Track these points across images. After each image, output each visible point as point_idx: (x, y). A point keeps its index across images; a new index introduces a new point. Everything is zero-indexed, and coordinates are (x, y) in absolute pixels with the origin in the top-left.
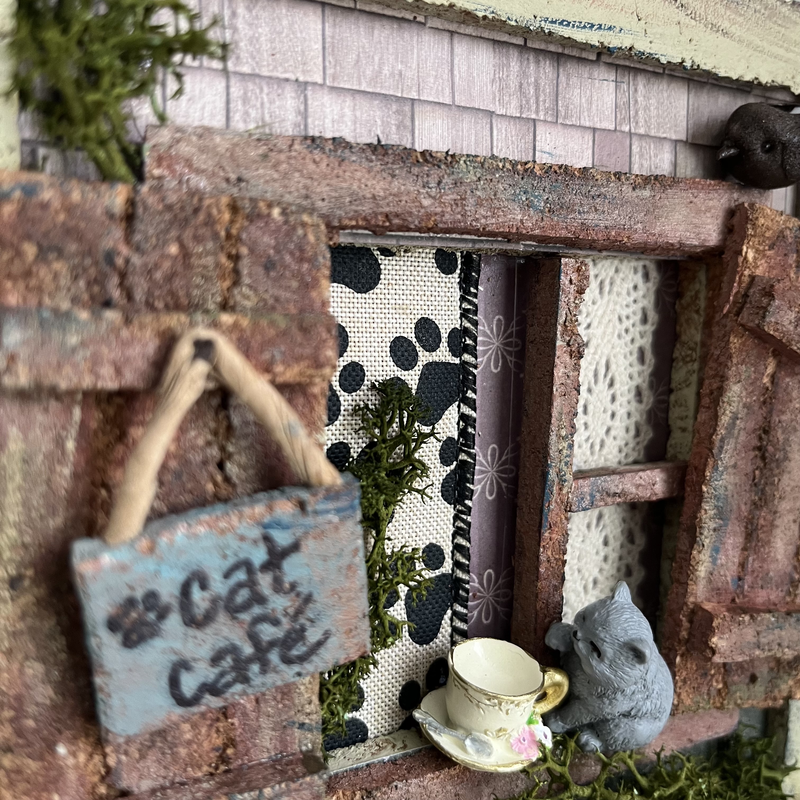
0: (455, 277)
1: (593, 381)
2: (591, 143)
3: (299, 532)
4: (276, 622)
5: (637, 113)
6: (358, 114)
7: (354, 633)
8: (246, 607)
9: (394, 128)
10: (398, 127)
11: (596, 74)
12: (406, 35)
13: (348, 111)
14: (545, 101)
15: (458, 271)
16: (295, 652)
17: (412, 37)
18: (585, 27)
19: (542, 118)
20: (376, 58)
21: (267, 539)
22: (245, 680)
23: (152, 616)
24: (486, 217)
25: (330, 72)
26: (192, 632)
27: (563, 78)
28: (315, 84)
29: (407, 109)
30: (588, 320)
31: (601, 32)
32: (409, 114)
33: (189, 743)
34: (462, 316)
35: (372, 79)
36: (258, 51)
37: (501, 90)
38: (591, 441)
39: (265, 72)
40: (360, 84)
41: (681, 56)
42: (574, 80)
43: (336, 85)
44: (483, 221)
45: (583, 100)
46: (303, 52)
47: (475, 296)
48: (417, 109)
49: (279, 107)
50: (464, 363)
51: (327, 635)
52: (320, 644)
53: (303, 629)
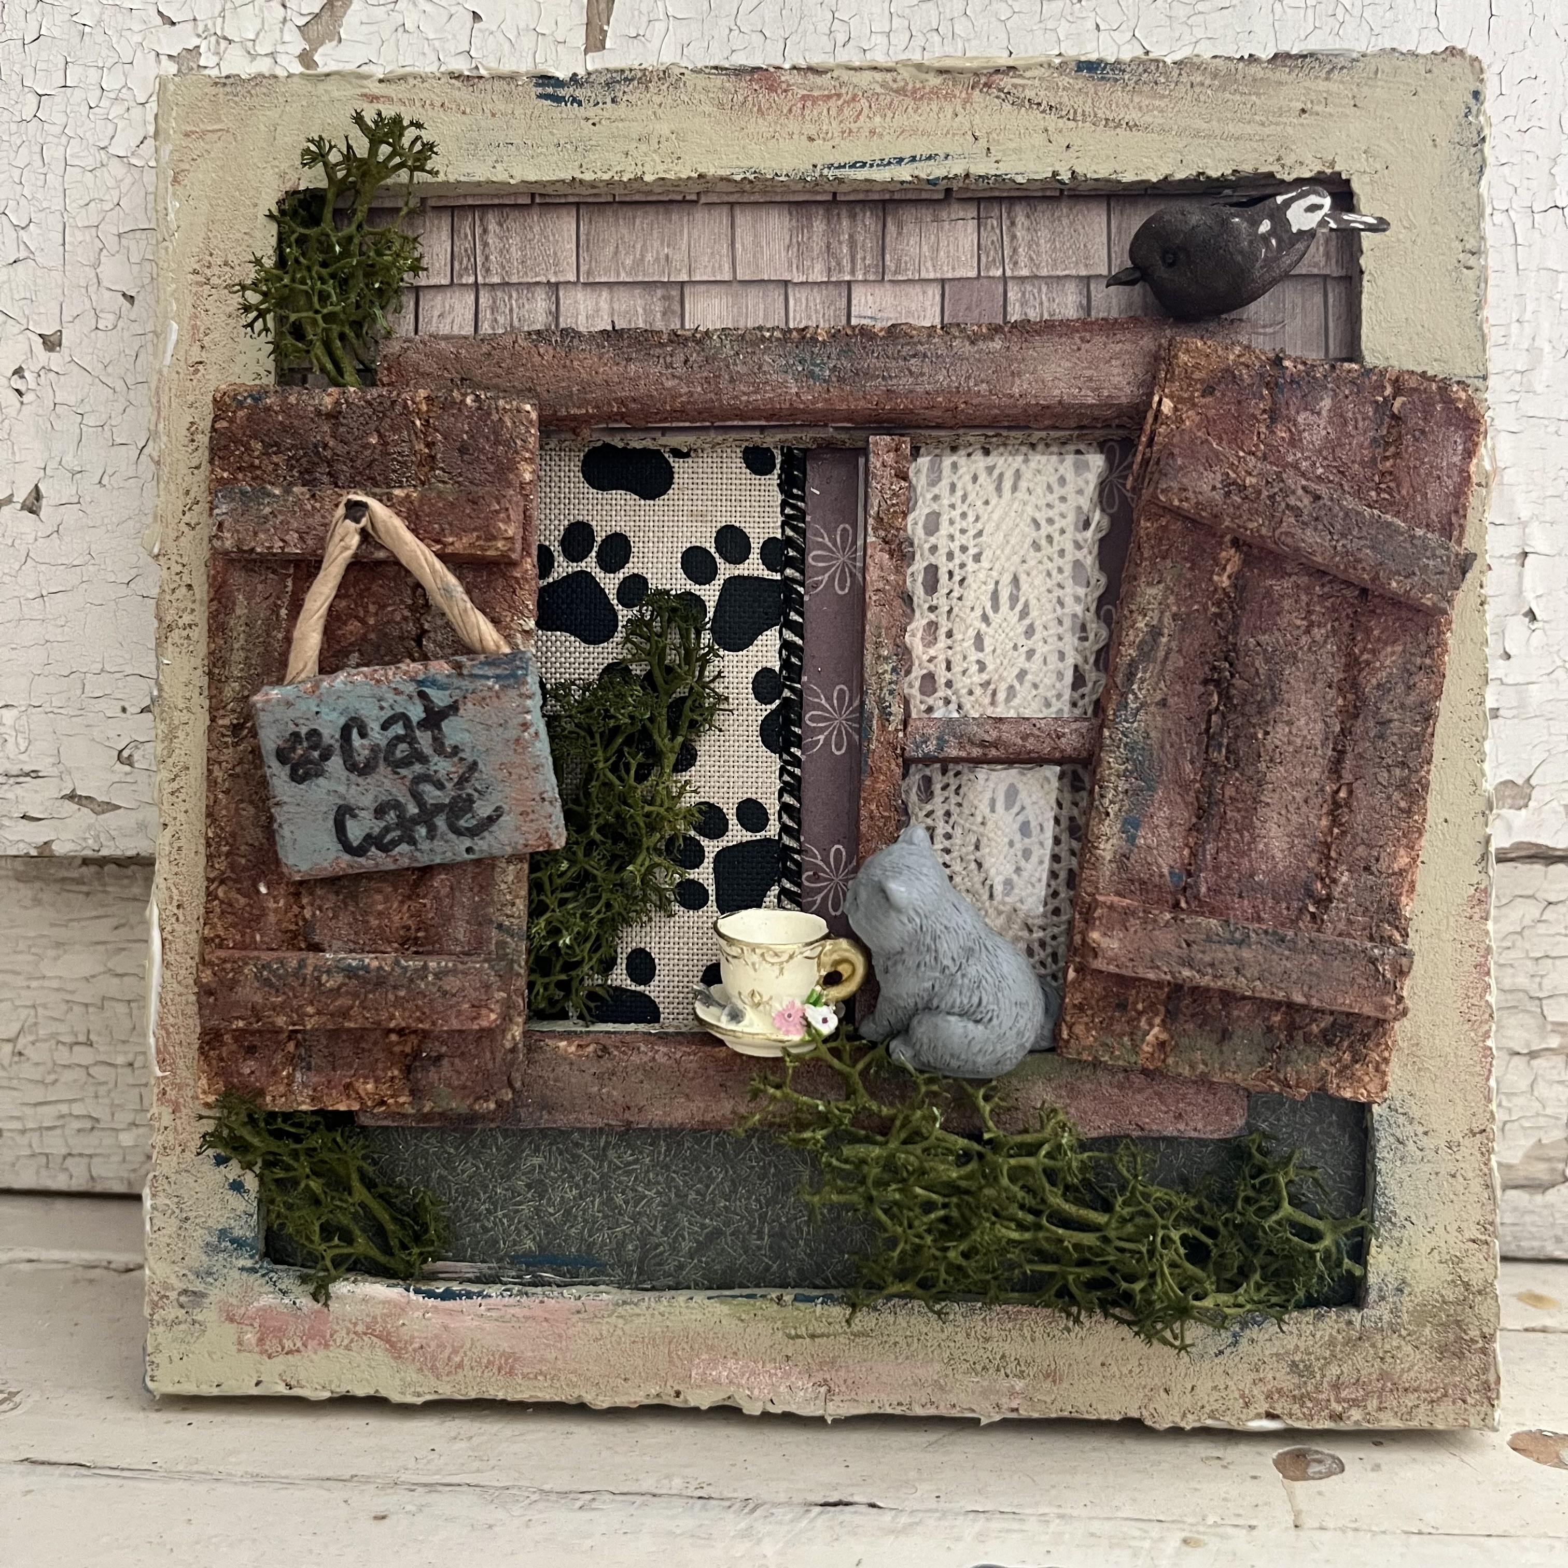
0: (773, 479)
1: (988, 605)
2: (938, 298)
3: (457, 695)
4: (440, 786)
5: (1015, 251)
6: (616, 306)
7: (531, 816)
8: (406, 762)
9: (659, 315)
10: (664, 314)
11: (944, 215)
12: (675, 217)
13: (604, 305)
14: (864, 259)
15: (777, 471)
16: (462, 823)
17: (681, 218)
18: (889, 163)
19: (860, 278)
20: (639, 246)
21: (422, 695)
22: (413, 842)
23: (316, 754)
24: (748, 394)
25: (583, 269)
26: (354, 777)
27: (891, 228)
28: (569, 282)
29: (675, 293)
30: (979, 526)
31: (915, 164)
32: (678, 298)
33: (380, 914)
34: (783, 524)
35: (632, 268)
36: (509, 261)
37: (800, 254)
38: (992, 687)
39: (514, 279)
40: (618, 275)
41: (1051, 169)
42: (909, 227)
43: (591, 280)
44: (744, 398)
45: (925, 248)
46: (555, 254)
47: (802, 499)
48: (687, 291)
49: (529, 312)
50: (786, 579)
51: (499, 812)
52: (491, 820)
53: (470, 800)
